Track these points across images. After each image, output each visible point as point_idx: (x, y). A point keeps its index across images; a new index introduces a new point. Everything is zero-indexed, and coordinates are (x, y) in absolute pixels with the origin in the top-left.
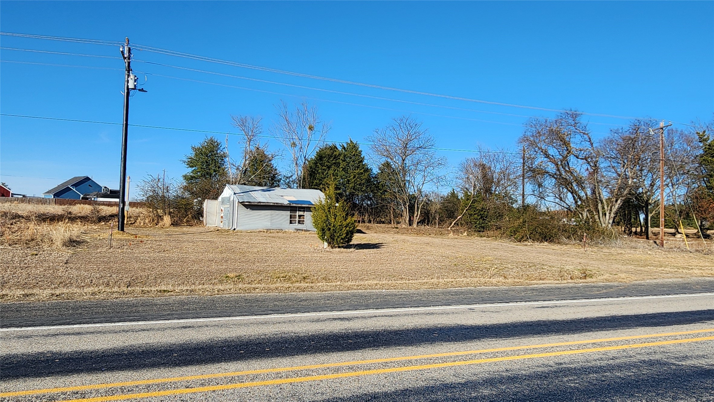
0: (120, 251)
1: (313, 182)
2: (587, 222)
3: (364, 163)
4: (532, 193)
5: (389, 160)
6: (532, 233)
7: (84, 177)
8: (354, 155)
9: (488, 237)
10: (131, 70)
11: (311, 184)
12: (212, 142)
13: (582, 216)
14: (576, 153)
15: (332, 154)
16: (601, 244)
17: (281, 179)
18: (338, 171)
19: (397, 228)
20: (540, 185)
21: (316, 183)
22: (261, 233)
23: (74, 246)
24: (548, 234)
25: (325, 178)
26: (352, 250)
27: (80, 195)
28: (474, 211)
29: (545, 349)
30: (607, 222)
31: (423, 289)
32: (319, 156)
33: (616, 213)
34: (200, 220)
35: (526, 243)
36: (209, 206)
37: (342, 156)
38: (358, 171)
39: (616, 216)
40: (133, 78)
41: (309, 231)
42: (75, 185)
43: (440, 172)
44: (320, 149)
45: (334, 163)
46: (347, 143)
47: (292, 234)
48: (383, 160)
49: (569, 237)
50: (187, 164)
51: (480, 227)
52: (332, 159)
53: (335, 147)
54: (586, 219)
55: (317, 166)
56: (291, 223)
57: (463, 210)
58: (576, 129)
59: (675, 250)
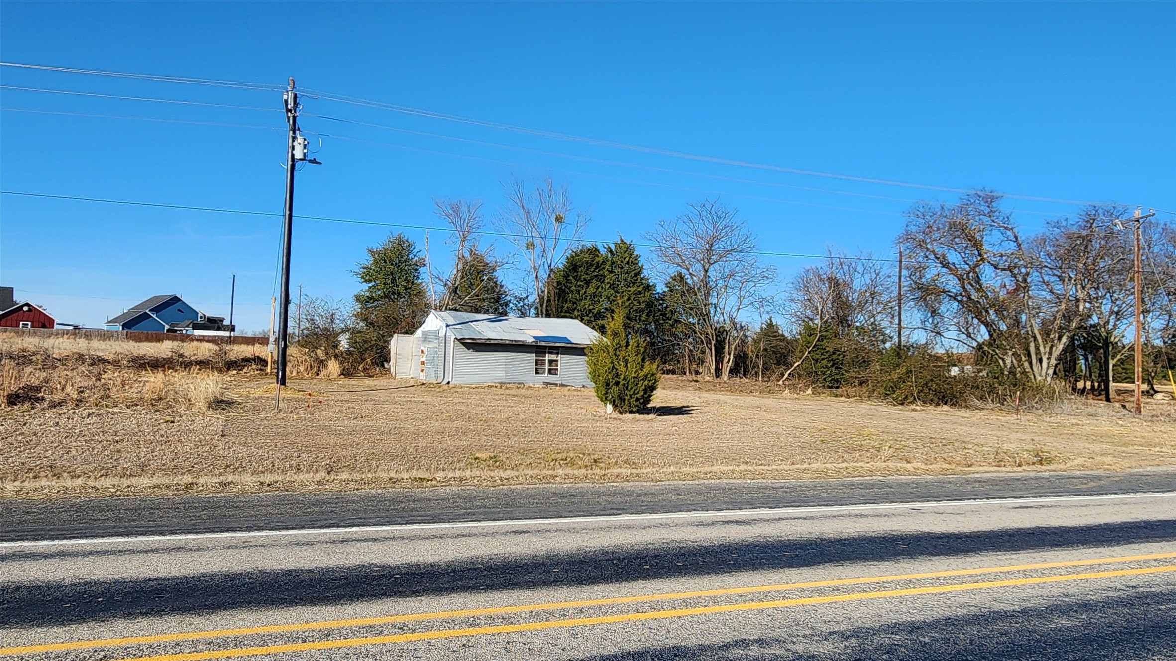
0: (295, 417)
1: (562, 307)
2: (1012, 372)
3: (642, 276)
4: (920, 326)
5: (684, 271)
6: (921, 391)
7: (170, 296)
8: (628, 263)
9: (848, 396)
10: (299, 130)
11: (560, 310)
12: (400, 241)
13: (1004, 363)
14: (994, 260)
15: (593, 261)
16: (1037, 409)
17: (510, 301)
18: (602, 288)
19: (697, 381)
20: (934, 312)
21: (568, 307)
22: (492, 388)
23: (224, 409)
24: (948, 392)
25: (581, 300)
26: (652, 416)
27: (164, 326)
28: (822, 354)
29: (1092, 567)
30: (1043, 373)
31: (807, 479)
32: (572, 264)
33: (1059, 359)
34: (385, 368)
35: (913, 406)
36: (399, 344)
37: (608, 264)
38: (634, 289)
39: (1059, 364)
40: (302, 143)
41: (567, 386)
42: (156, 310)
43: (765, 290)
44: (573, 252)
45: (596, 276)
46: (616, 244)
47: (542, 391)
48: (673, 270)
49: (981, 398)
50: (362, 277)
51: (831, 380)
52: (592, 270)
53: (597, 250)
54: (1011, 368)
55: (568, 280)
56: (537, 372)
57: (802, 352)
58: (993, 221)
59: (1162, 419)
